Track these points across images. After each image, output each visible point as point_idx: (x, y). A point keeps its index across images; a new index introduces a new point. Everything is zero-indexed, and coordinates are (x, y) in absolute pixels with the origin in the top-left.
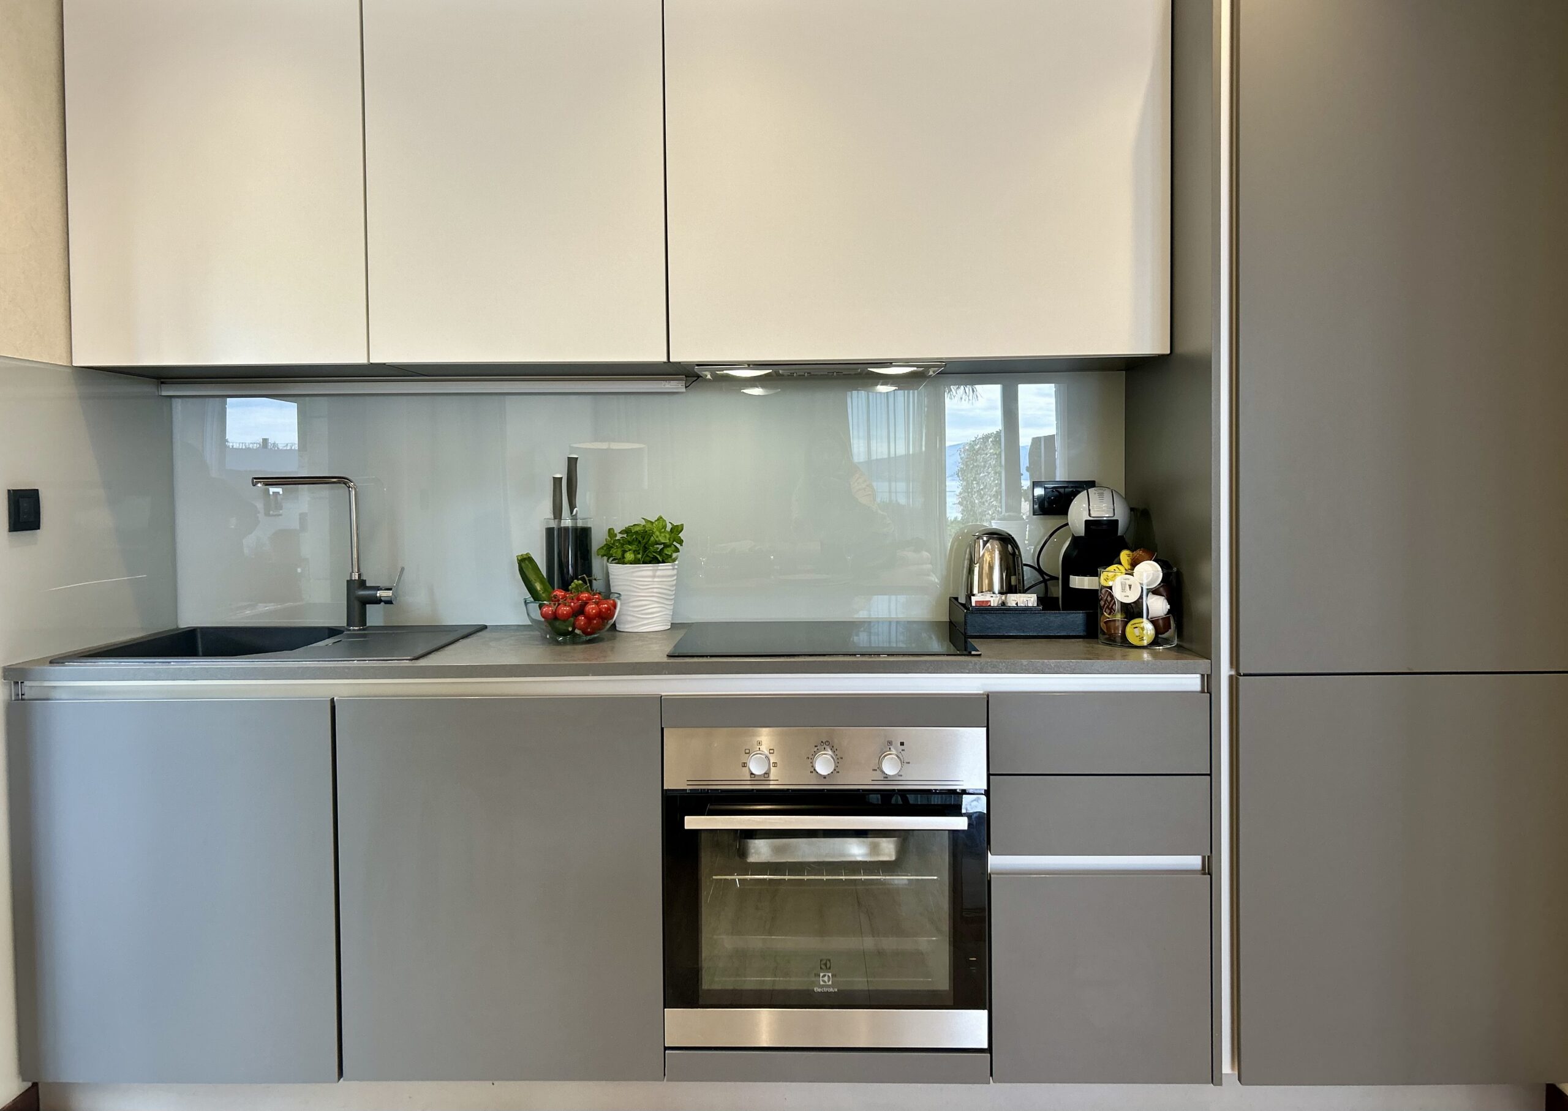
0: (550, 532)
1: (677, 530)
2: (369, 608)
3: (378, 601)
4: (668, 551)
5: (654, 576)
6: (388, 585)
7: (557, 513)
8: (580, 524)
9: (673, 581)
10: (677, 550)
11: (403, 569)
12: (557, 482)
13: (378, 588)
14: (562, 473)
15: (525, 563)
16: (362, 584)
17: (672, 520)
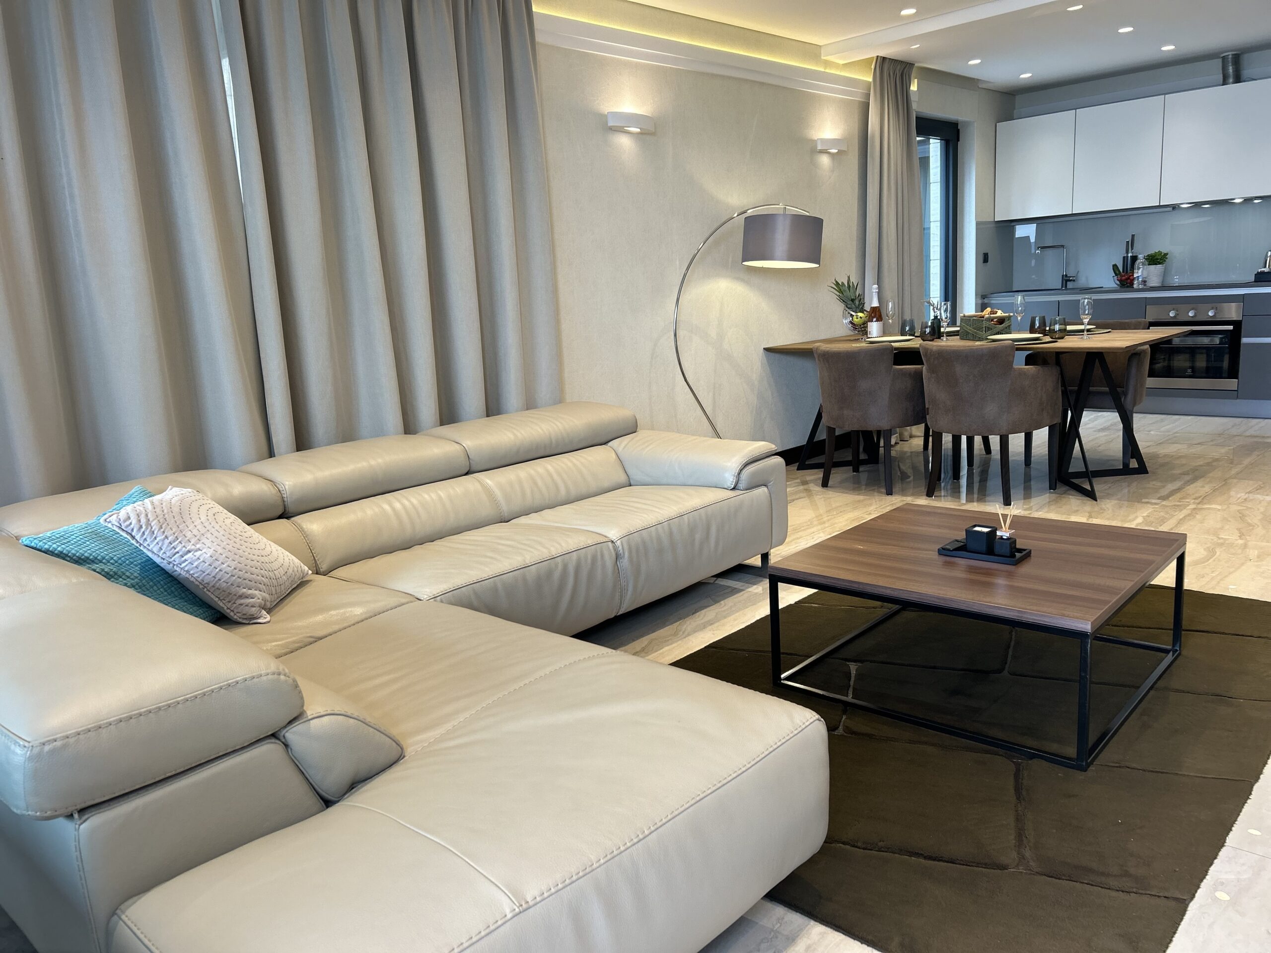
0: (1124, 257)
1: (1166, 254)
2: (1068, 283)
3: (1071, 280)
4: (1161, 261)
5: (1156, 269)
6: (1074, 276)
7: (1127, 252)
8: (1134, 255)
9: (1163, 270)
10: (1165, 261)
11: (1078, 271)
12: (1128, 242)
13: (1071, 277)
14: (1129, 239)
15: (1115, 267)
16: (1066, 275)
17: (1164, 251)
